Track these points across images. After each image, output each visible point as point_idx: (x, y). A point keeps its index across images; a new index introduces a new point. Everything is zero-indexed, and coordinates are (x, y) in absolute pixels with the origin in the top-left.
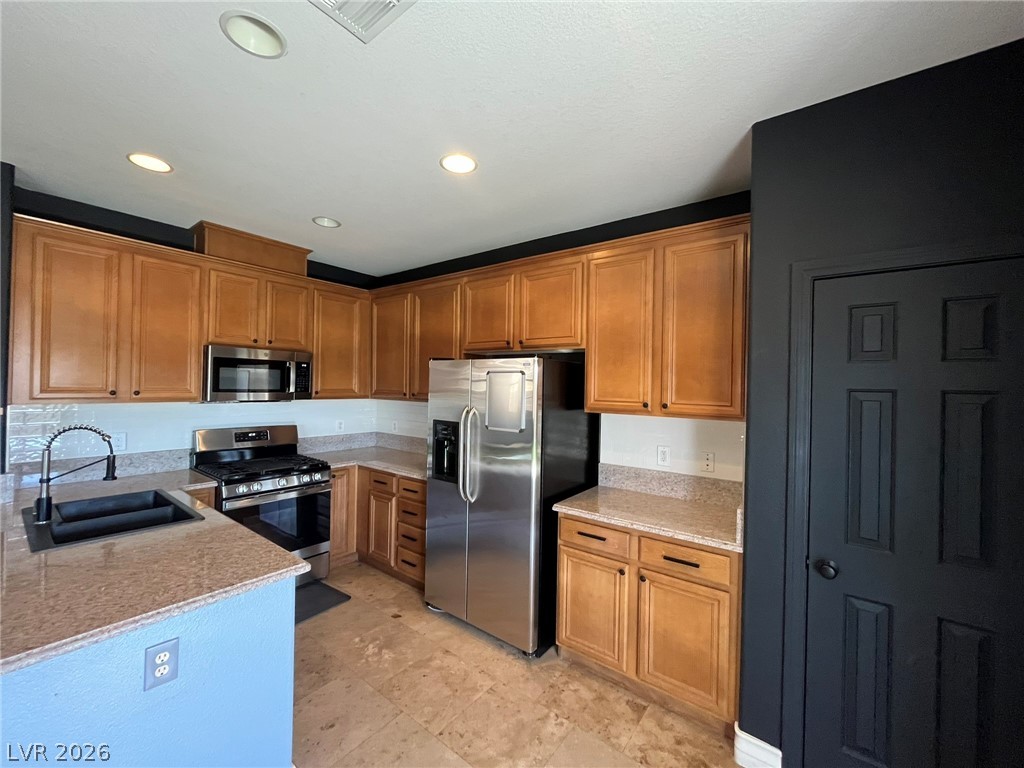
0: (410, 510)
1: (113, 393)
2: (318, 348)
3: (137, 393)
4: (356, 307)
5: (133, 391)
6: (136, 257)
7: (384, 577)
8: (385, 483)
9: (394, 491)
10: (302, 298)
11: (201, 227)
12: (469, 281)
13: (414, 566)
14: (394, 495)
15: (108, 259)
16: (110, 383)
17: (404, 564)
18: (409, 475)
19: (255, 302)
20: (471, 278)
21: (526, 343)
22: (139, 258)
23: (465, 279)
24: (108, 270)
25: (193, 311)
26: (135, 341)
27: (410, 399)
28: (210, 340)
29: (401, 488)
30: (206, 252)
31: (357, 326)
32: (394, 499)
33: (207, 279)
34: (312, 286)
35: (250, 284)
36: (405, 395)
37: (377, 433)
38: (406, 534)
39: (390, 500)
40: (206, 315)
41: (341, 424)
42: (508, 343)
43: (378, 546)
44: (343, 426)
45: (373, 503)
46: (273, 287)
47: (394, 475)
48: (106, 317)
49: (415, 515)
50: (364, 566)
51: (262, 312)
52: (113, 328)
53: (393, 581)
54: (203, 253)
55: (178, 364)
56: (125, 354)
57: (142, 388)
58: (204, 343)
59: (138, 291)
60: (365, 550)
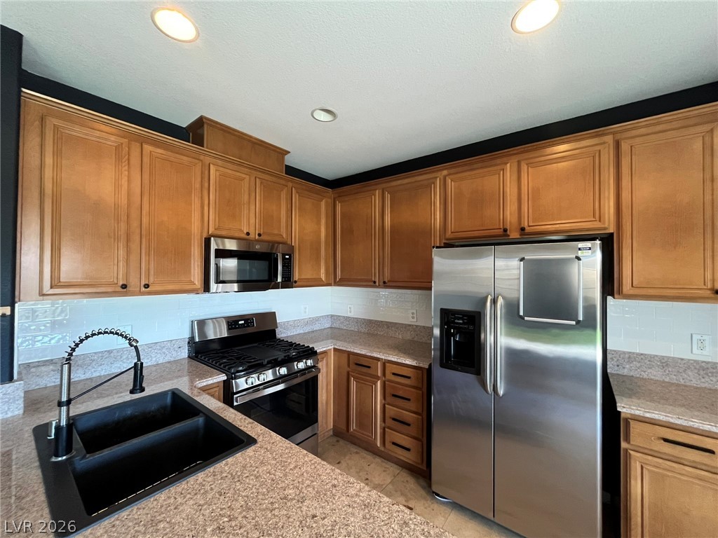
0: (400, 393)
1: (124, 286)
2: (295, 242)
3: (147, 286)
4: (323, 204)
5: (143, 283)
6: (145, 146)
7: (369, 457)
8: (369, 367)
9: (379, 375)
10: (284, 195)
11: (200, 122)
12: (449, 175)
13: (408, 450)
14: (378, 378)
15: (118, 148)
16: (121, 276)
17: (394, 446)
18: (399, 361)
19: (246, 197)
20: (452, 171)
21: (528, 229)
22: (147, 148)
23: (445, 172)
24: (119, 159)
25: (196, 203)
26: (144, 232)
27: (379, 287)
28: (210, 233)
29: (387, 372)
30: (205, 145)
31: (323, 221)
32: (379, 383)
33: (207, 172)
34: (290, 184)
35: (244, 179)
36: (375, 282)
37: (332, 316)
38: (396, 418)
39: (375, 384)
40: (206, 208)
41: (305, 308)
42: (505, 230)
43: (361, 424)
44: (307, 310)
45: (353, 385)
46: (261, 183)
47: (378, 359)
48: (116, 206)
49: (409, 400)
50: (342, 442)
51: (253, 207)
52: (124, 218)
53: (378, 460)
54: (203, 147)
55: (182, 256)
56: (135, 246)
57: (152, 279)
58: (205, 235)
59: (146, 181)
60: (344, 427)
